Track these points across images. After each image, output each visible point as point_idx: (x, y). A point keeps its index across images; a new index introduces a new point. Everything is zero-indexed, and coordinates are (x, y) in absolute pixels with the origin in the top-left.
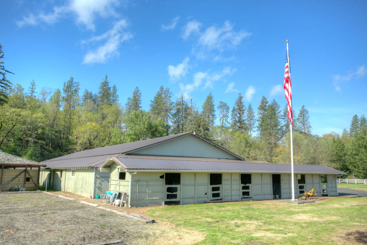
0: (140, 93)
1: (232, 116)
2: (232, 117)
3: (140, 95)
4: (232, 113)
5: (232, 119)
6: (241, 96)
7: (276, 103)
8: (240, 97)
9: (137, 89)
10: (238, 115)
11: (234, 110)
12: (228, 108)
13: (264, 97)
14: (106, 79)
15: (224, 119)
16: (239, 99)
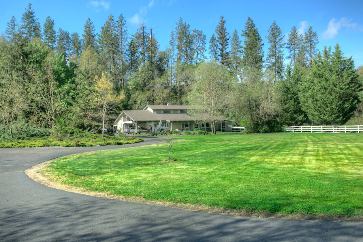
0: (93, 25)
1: (210, 48)
2: (210, 50)
3: (94, 29)
4: (210, 44)
5: (210, 52)
6: (224, 19)
7: (277, 27)
8: (221, 21)
9: (89, 21)
10: (220, 46)
11: (213, 40)
12: (205, 38)
13: (249, 19)
14: (30, 8)
15: (199, 52)
16: (221, 24)
